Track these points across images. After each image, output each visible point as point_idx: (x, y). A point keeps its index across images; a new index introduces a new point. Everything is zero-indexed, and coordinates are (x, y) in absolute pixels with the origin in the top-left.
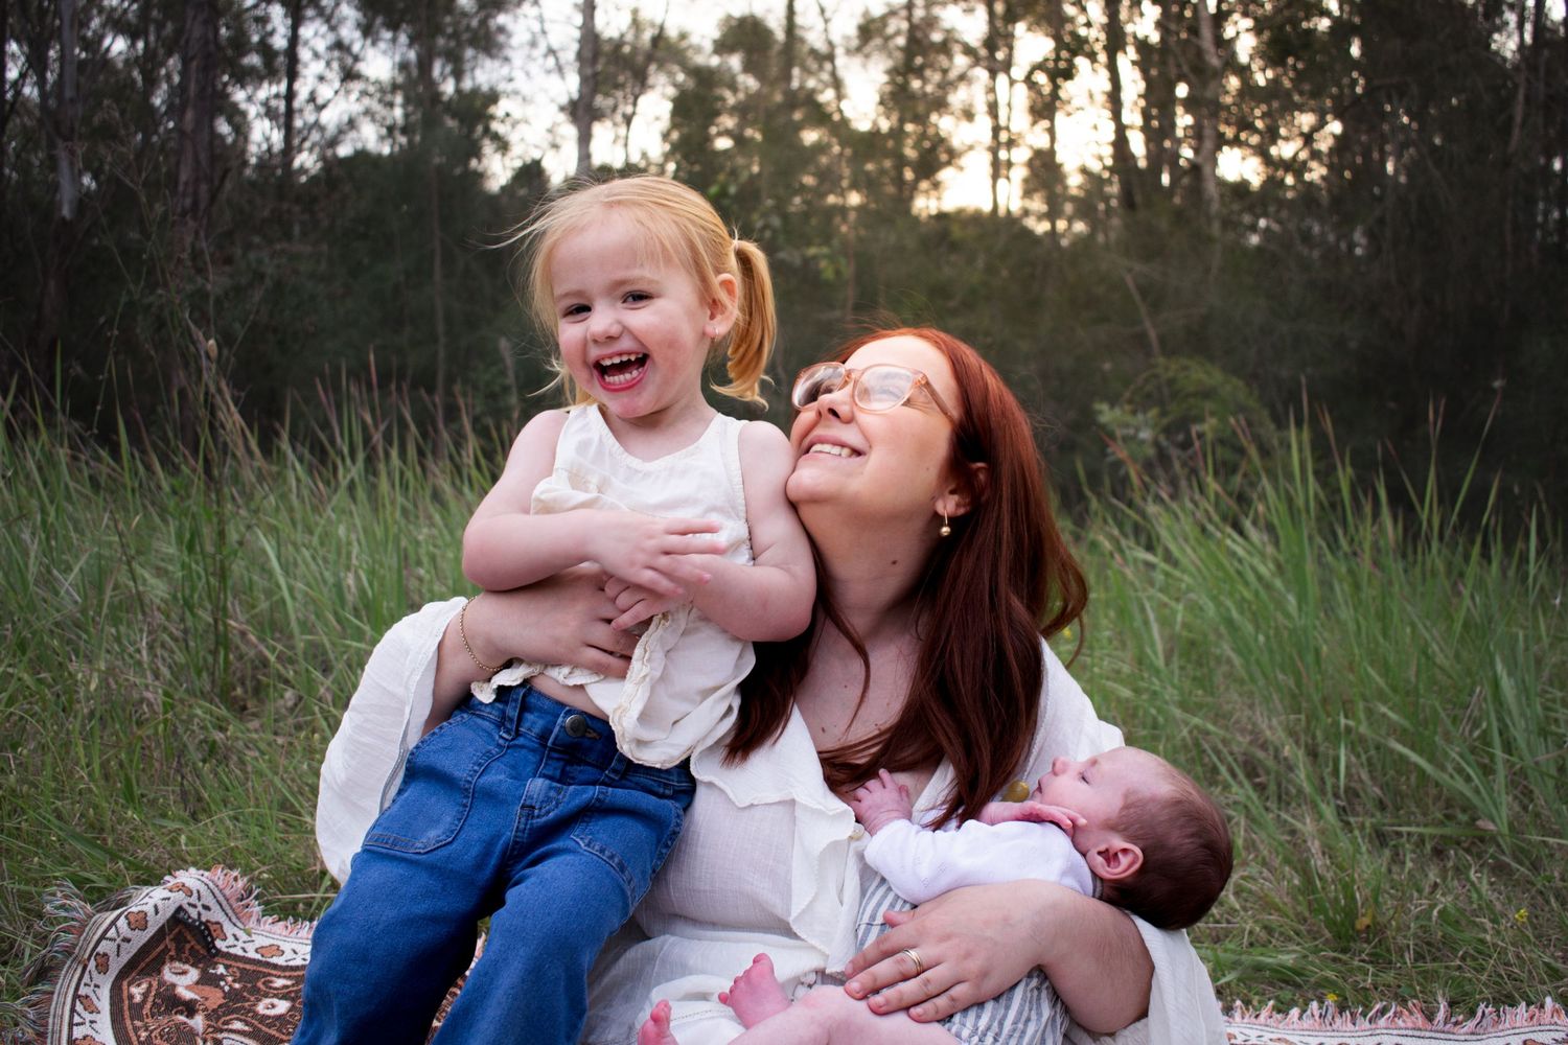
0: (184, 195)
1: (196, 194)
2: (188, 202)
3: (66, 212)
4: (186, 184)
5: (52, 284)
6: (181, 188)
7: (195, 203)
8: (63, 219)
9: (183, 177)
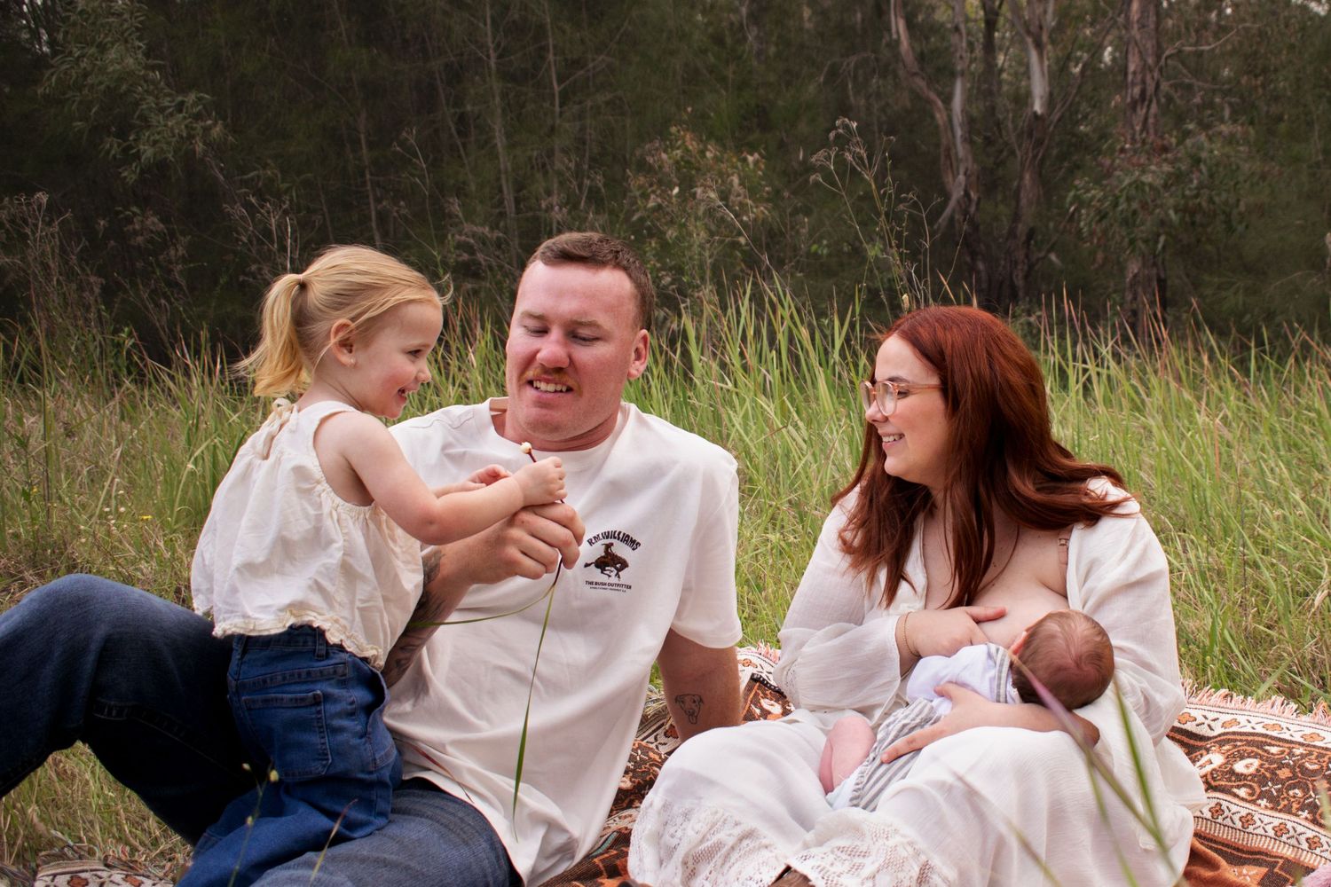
0: (1133, 84)
1: (1144, 82)
2: (1137, 90)
3: (1038, 107)
4: (1134, 73)
5: (1027, 177)
6: (1130, 77)
7: (1143, 92)
8: (1035, 113)
9: (1132, 68)
